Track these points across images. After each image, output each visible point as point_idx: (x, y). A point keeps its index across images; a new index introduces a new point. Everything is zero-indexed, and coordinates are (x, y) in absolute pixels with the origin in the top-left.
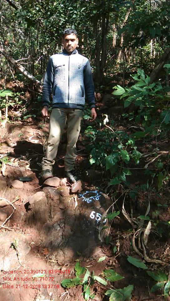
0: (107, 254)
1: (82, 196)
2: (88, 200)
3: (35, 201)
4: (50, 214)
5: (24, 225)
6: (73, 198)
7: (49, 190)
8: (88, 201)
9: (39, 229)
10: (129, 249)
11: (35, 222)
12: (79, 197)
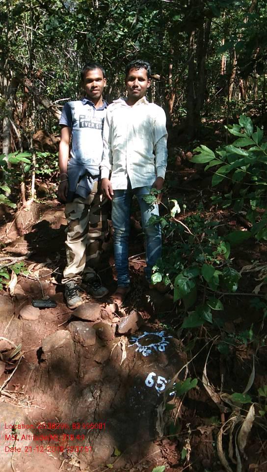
0: (171, 459)
1: (135, 342)
2: (145, 350)
3: (52, 347)
4: (78, 372)
5: (32, 388)
6: (119, 344)
7: (78, 329)
8: (145, 352)
9: (56, 396)
10: (209, 455)
11: (51, 385)
12: (131, 343)
